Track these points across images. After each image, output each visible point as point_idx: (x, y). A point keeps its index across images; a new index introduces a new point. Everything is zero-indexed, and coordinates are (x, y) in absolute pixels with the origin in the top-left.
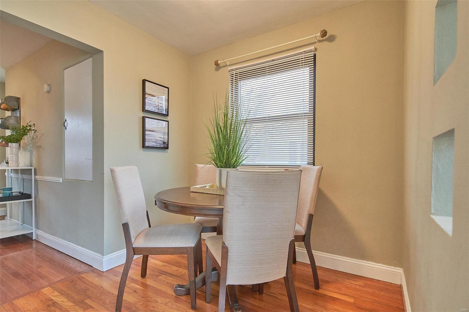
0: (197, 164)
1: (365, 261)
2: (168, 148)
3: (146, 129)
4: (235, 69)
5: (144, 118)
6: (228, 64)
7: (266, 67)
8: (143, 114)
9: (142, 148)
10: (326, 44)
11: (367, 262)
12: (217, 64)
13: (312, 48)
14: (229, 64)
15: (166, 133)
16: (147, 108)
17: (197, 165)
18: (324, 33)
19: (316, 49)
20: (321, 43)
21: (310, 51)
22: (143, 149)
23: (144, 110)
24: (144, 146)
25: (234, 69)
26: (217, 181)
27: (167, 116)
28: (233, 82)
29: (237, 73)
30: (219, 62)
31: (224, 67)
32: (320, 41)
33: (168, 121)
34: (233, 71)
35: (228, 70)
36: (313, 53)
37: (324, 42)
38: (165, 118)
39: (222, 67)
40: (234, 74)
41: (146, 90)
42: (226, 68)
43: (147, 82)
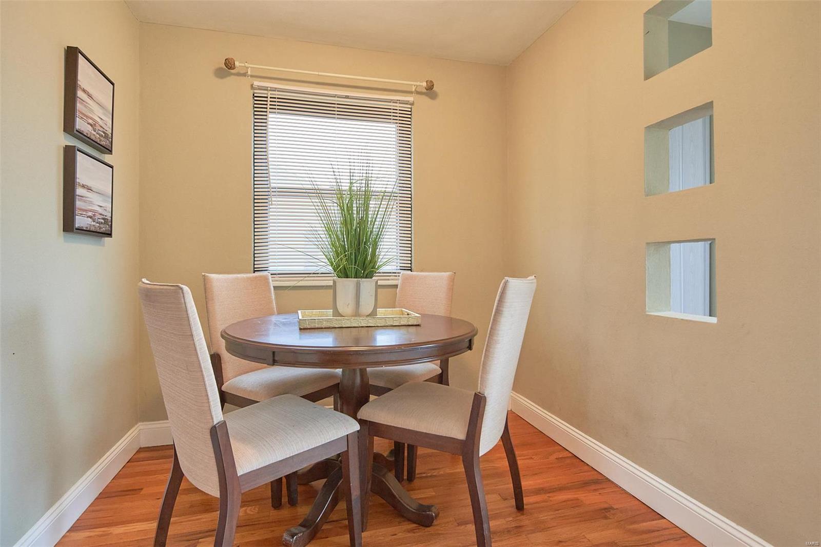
0: (207, 274)
2: (109, 235)
3: (78, 180)
4: (269, 89)
5: (69, 155)
6: (249, 73)
7: (335, 104)
8: (66, 138)
9: (63, 231)
10: (425, 100)
12: (229, 65)
13: (410, 99)
15: (109, 197)
16: (82, 125)
17: (208, 276)
18: (430, 87)
19: (413, 104)
20: (420, 95)
21: (406, 103)
22: (68, 235)
23: (69, 126)
24: (69, 226)
25: (268, 87)
26: (345, 303)
27: (110, 151)
28: (266, 112)
29: (274, 96)
30: (237, 64)
31: (238, 74)
32: (418, 93)
33: (112, 167)
34: (266, 92)
35: (252, 86)
36: (410, 106)
37: (424, 97)
38: (107, 158)
39: (234, 74)
40: (267, 97)
41: (79, 77)
42: (246, 81)
43: (80, 54)
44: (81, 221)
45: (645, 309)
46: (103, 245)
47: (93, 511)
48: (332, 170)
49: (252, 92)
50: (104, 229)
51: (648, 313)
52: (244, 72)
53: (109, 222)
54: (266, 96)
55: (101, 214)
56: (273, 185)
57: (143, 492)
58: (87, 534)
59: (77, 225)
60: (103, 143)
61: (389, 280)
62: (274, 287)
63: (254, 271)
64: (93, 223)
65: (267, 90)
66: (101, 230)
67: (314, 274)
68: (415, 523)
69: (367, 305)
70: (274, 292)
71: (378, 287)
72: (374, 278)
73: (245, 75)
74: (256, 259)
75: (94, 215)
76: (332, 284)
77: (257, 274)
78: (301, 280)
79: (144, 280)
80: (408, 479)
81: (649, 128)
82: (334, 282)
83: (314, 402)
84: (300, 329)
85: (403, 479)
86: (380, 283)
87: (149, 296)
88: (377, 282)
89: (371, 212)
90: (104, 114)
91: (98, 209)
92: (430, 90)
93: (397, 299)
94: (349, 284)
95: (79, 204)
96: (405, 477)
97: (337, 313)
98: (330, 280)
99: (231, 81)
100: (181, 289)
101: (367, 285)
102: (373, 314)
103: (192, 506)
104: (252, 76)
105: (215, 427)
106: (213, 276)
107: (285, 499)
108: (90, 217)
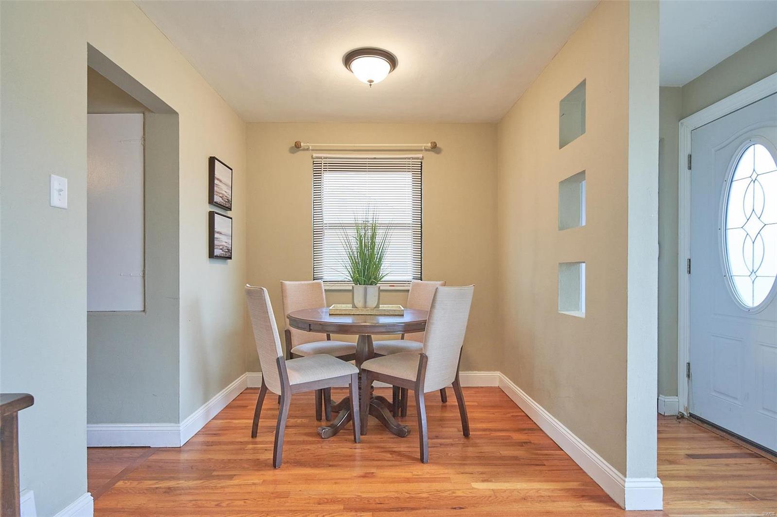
0: (284, 281)
1: (470, 372)
2: (230, 258)
3: (215, 230)
5: (211, 215)
6: (311, 148)
7: (366, 164)
8: (210, 207)
9: (209, 257)
10: (432, 154)
11: (472, 372)
12: (297, 146)
13: (420, 155)
14: (313, 148)
15: (230, 236)
16: (217, 199)
17: (284, 283)
18: (434, 146)
19: (423, 158)
20: (427, 152)
21: (418, 158)
22: (211, 259)
23: (211, 201)
24: (211, 255)
25: (322, 157)
26: (359, 301)
27: (230, 209)
28: (321, 173)
29: (326, 162)
30: (302, 144)
31: (304, 150)
32: (426, 150)
33: (231, 218)
34: (321, 160)
35: (312, 158)
36: (420, 161)
37: (431, 152)
38: (229, 213)
39: (301, 150)
40: (321, 164)
41: (216, 173)
42: (308, 153)
43: (216, 160)
44: (217, 252)
45: (558, 309)
46: (227, 264)
47: (223, 413)
48: (353, 217)
49: (312, 160)
50: (228, 255)
51: (559, 312)
52: (308, 147)
53: (230, 251)
54: (321, 162)
55: (226, 247)
56: (325, 222)
57: (248, 407)
58: (221, 421)
59: (215, 254)
60: (227, 206)
61: (404, 286)
62: (325, 290)
63: (314, 279)
64: (223, 252)
65: (322, 159)
66: (227, 256)
67: (341, 281)
68: (396, 435)
69: (372, 302)
70: (325, 294)
71: (380, 291)
72: (377, 285)
73: (308, 149)
74: (315, 271)
75: (223, 248)
76: (351, 289)
77: (315, 281)
78: (333, 286)
79: (248, 285)
80: (401, 416)
81: (562, 183)
82: (353, 287)
83: (347, 361)
84: (330, 315)
85: (398, 416)
86: (382, 288)
87: (249, 293)
88: (379, 288)
89: (378, 241)
90: (227, 189)
91: (224, 244)
92: (435, 148)
93: (408, 300)
94: (359, 289)
95: (216, 242)
96: (400, 415)
97: (354, 306)
98: (350, 286)
99: (300, 154)
100: (263, 289)
101: (372, 290)
102: (377, 306)
103: (273, 416)
104: (312, 150)
105: (278, 358)
106: (287, 283)
107: (324, 417)
108: (221, 249)
